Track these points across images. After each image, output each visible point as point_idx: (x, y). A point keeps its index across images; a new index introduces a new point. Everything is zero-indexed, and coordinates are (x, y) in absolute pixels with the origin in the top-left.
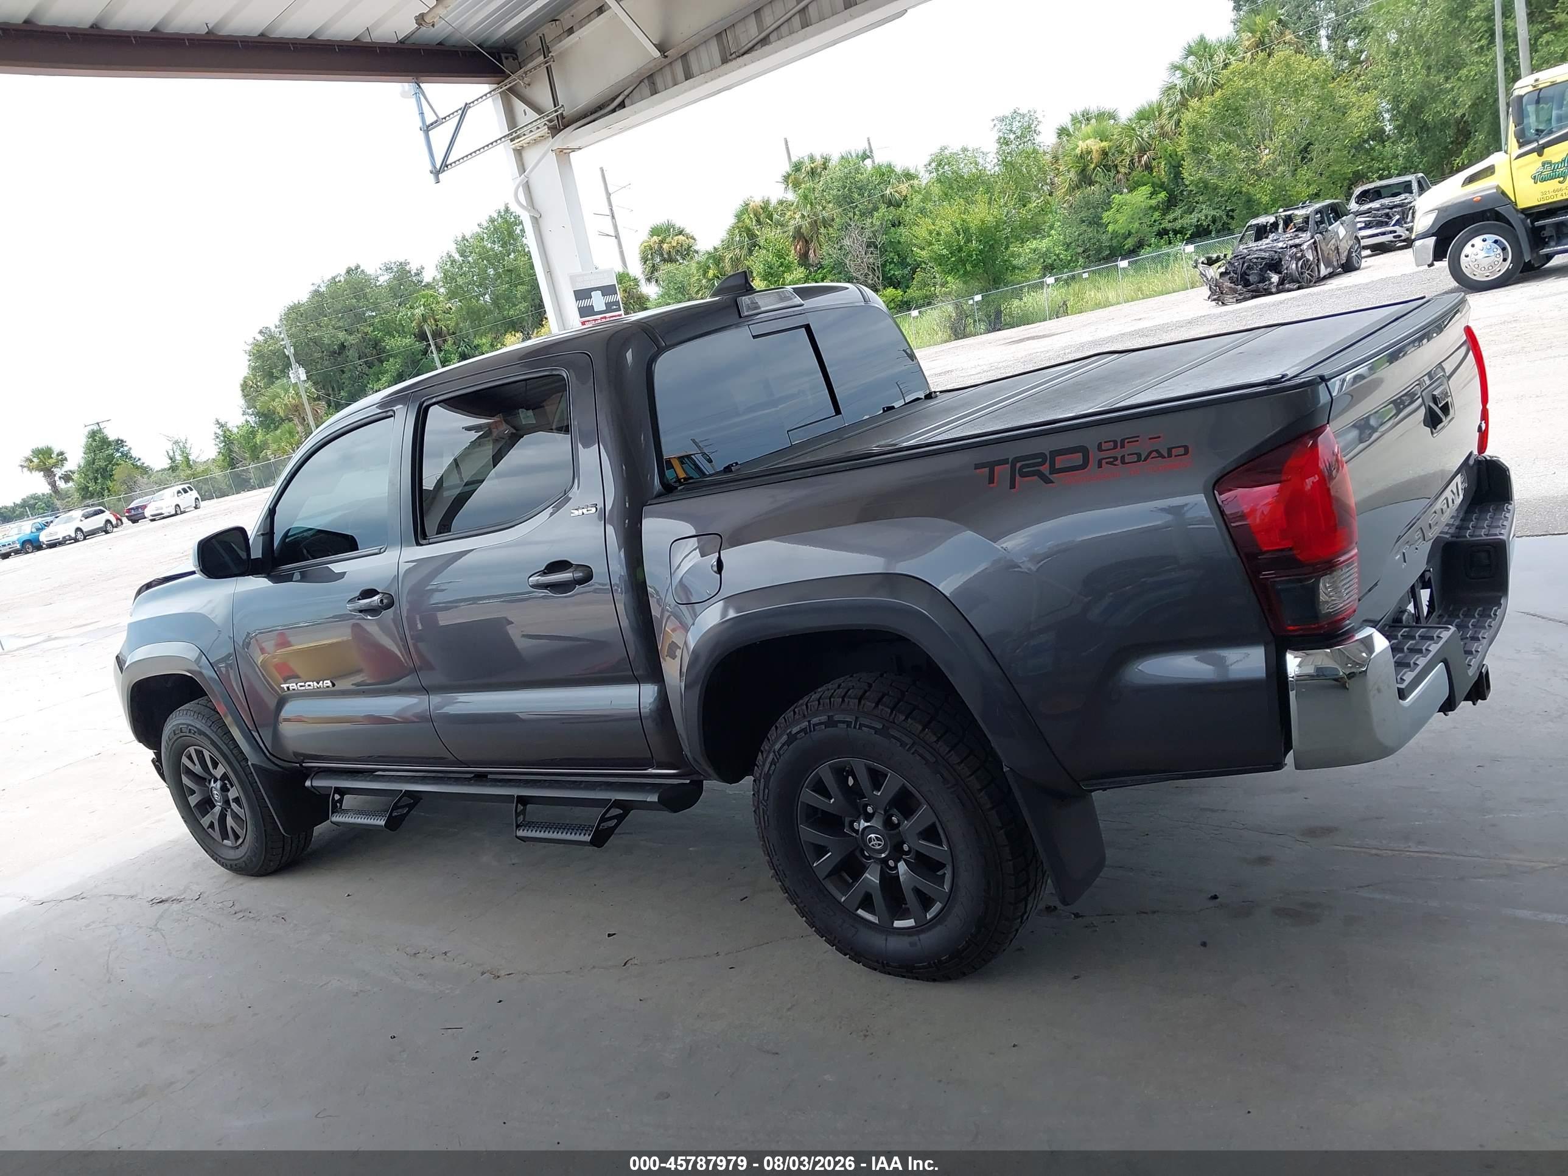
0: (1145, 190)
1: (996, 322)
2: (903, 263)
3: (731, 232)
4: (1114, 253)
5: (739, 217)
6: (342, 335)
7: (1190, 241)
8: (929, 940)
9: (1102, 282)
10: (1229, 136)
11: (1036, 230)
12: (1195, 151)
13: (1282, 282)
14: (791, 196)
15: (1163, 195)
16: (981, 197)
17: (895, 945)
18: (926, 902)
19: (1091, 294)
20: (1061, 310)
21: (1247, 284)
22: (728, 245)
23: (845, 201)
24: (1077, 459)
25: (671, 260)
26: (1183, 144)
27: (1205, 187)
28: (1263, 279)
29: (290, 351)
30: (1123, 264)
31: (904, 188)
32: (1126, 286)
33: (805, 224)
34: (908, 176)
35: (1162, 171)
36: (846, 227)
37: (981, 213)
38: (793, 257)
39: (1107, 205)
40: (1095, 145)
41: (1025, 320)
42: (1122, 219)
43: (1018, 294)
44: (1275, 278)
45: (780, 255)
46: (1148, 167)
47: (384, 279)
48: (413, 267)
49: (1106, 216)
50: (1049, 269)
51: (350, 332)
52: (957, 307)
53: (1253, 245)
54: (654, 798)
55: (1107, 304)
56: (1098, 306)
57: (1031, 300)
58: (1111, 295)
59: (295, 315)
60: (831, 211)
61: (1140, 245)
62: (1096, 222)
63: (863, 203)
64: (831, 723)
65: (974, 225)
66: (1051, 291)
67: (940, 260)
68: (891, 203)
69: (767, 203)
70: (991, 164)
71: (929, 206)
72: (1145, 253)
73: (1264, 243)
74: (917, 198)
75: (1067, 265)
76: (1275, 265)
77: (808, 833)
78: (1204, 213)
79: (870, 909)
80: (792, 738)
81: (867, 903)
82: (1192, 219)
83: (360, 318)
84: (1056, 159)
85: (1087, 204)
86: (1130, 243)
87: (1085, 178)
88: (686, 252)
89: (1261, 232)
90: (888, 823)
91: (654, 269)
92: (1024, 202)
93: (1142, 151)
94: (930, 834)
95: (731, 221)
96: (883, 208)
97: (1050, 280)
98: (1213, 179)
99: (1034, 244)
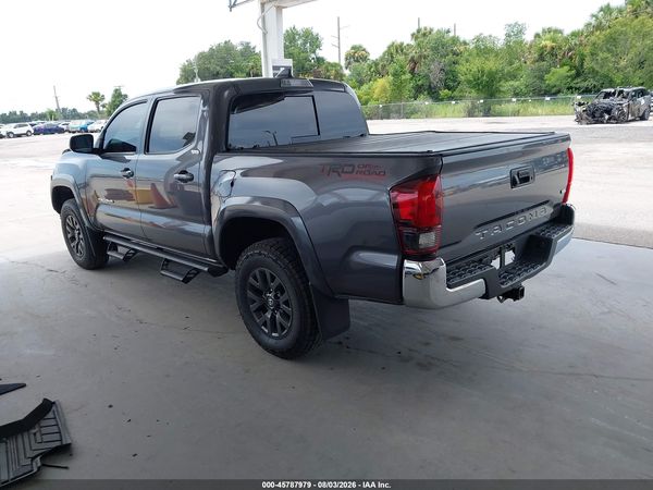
0: (566, 68)
1: (487, 113)
2: (454, 81)
3: (384, 54)
4: (547, 93)
5: (389, 48)
6: (218, 68)
7: (579, 94)
8: (282, 343)
9: (537, 104)
10: (609, 50)
11: (514, 77)
12: (592, 54)
13: (609, 119)
14: (413, 43)
15: (574, 72)
16: (492, 58)
17: (271, 342)
18: (283, 329)
19: (531, 109)
20: (516, 114)
21: (594, 117)
22: (382, 59)
23: (435, 49)
24: (350, 169)
25: (357, 61)
26: (587, 51)
27: (594, 72)
28: (602, 116)
29: (196, 71)
30: (548, 99)
31: (462, 48)
32: (547, 108)
33: (416, 56)
34: (465, 43)
35: (577, 61)
36: (433, 60)
37: (491, 65)
38: (407, 68)
39: (548, 72)
40: (549, 44)
41: (500, 115)
42: (553, 79)
43: (500, 103)
44: (607, 117)
45: (402, 67)
46: (571, 58)
47: (239, 48)
48: (252, 45)
49: (546, 76)
50: (516, 95)
51: (222, 68)
52: (472, 103)
53: (602, 100)
54: (206, 269)
55: (537, 115)
56: (532, 115)
57: (504, 107)
58: (540, 111)
59: (202, 57)
60: (428, 52)
61: (559, 92)
62: (541, 78)
63: (442, 51)
64: (260, 254)
65: (487, 70)
66: (514, 104)
67: (469, 82)
68: (455, 54)
69: (402, 44)
70: (500, 44)
71: (470, 58)
72: (560, 96)
73: (607, 100)
74: (466, 54)
75: (525, 95)
76: (608, 111)
77: (250, 294)
78: (590, 83)
79: (266, 327)
80: (248, 257)
81: (265, 324)
82: (585, 84)
83: (226, 62)
84: (531, 46)
85: (539, 70)
86: (554, 90)
87: (541, 58)
88: (365, 59)
89: (607, 95)
90: (276, 296)
91: (349, 63)
92: (511, 64)
93: (570, 50)
94: (287, 303)
95: (386, 49)
96: (451, 55)
97: (514, 100)
98: (597, 68)
99: (512, 83)
